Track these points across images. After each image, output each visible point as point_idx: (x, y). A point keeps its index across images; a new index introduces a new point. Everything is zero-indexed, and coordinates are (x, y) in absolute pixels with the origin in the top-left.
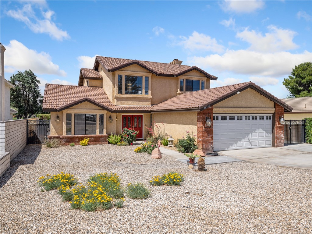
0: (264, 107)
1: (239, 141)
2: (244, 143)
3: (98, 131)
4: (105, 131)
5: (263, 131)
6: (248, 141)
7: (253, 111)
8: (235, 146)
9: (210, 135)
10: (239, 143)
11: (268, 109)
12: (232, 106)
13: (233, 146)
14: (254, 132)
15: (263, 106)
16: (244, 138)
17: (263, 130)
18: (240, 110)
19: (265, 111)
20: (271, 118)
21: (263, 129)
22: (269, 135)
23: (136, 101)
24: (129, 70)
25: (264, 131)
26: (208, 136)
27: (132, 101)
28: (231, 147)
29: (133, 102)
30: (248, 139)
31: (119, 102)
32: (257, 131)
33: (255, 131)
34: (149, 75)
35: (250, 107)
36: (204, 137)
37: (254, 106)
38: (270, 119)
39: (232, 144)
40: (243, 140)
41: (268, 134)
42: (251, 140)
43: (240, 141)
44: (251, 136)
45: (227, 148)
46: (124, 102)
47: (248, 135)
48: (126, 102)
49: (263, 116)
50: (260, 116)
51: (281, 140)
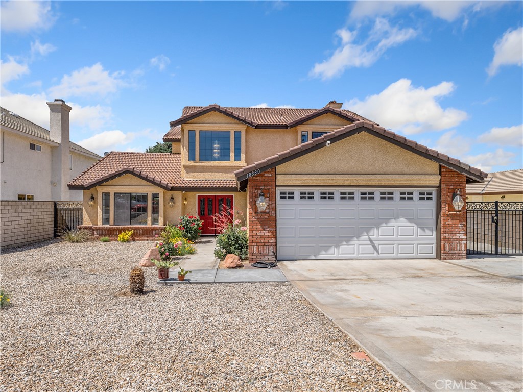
0: (411, 172)
1: (345, 243)
2: (359, 245)
3: (149, 219)
4: (161, 220)
5: (409, 224)
6: (369, 243)
7: (379, 180)
8: (334, 252)
9: (269, 228)
10: (344, 247)
11: (420, 176)
12: (323, 172)
13: (332, 250)
14: (384, 225)
15: (406, 170)
16: (358, 237)
17: (411, 222)
18: (345, 180)
19: (414, 180)
20: (434, 196)
21: (409, 220)
22: (428, 232)
23: (219, 172)
24: (207, 122)
25: (413, 224)
26: (264, 229)
27: (212, 172)
28: (324, 253)
29: (214, 173)
30: (369, 238)
31: (191, 174)
32: (393, 223)
33: (386, 223)
34: (242, 128)
35: (370, 172)
36: (254, 232)
37: (382, 171)
38: (431, 198)
39: (326, 248)
40: (355, 241)
41: (424, 230)
42: (376, 243)
43: (347, 242)
44: (375, 234)
45: (315, 256)
46: (197, 173)
47: (368, 230)
48: (202, 174)
49: (409, 192)
50: (402, 191)
51: (458, 245)
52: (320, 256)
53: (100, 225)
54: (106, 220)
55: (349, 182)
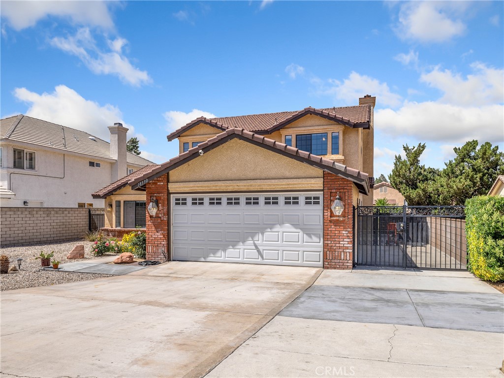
0: (293, 176)
1: (231, 247)
2: (245, 250)
5: (294, 230)
6: (254, 247)
7: (259, 186)
8: (221, 255)
9: (161, 231)
10: (231, 251)
13: (219, 254)
14: (269, 230)
15: (288, 174)
16: (244, 242)
17: (296, 228)
18: (227, 186)
19: (296, 184)
20: (321, 200)
21: (295, 226)
22: (315, 239)
25: (299, 230)
26: (157, 232)
28: (212, 255)
30: (254, 243)
32: (277, 228)
33: (271, 228)
35: (252, 178)
36: (150, 234)
37: (263, 176)
38: (318, 203)
39: (214, 252)
40: (241, 246)
41: (311, 237)
42: (261, 248)
43: (234, 246)
44: (259, 239)
45: (204, 258)
47: (252, 235)
49: (294, 196)
50: (287, 196)
51: (342, 253)
52: (209, 259)
53: (114, 228)
54: (118, 223)
55: (231, 188)
